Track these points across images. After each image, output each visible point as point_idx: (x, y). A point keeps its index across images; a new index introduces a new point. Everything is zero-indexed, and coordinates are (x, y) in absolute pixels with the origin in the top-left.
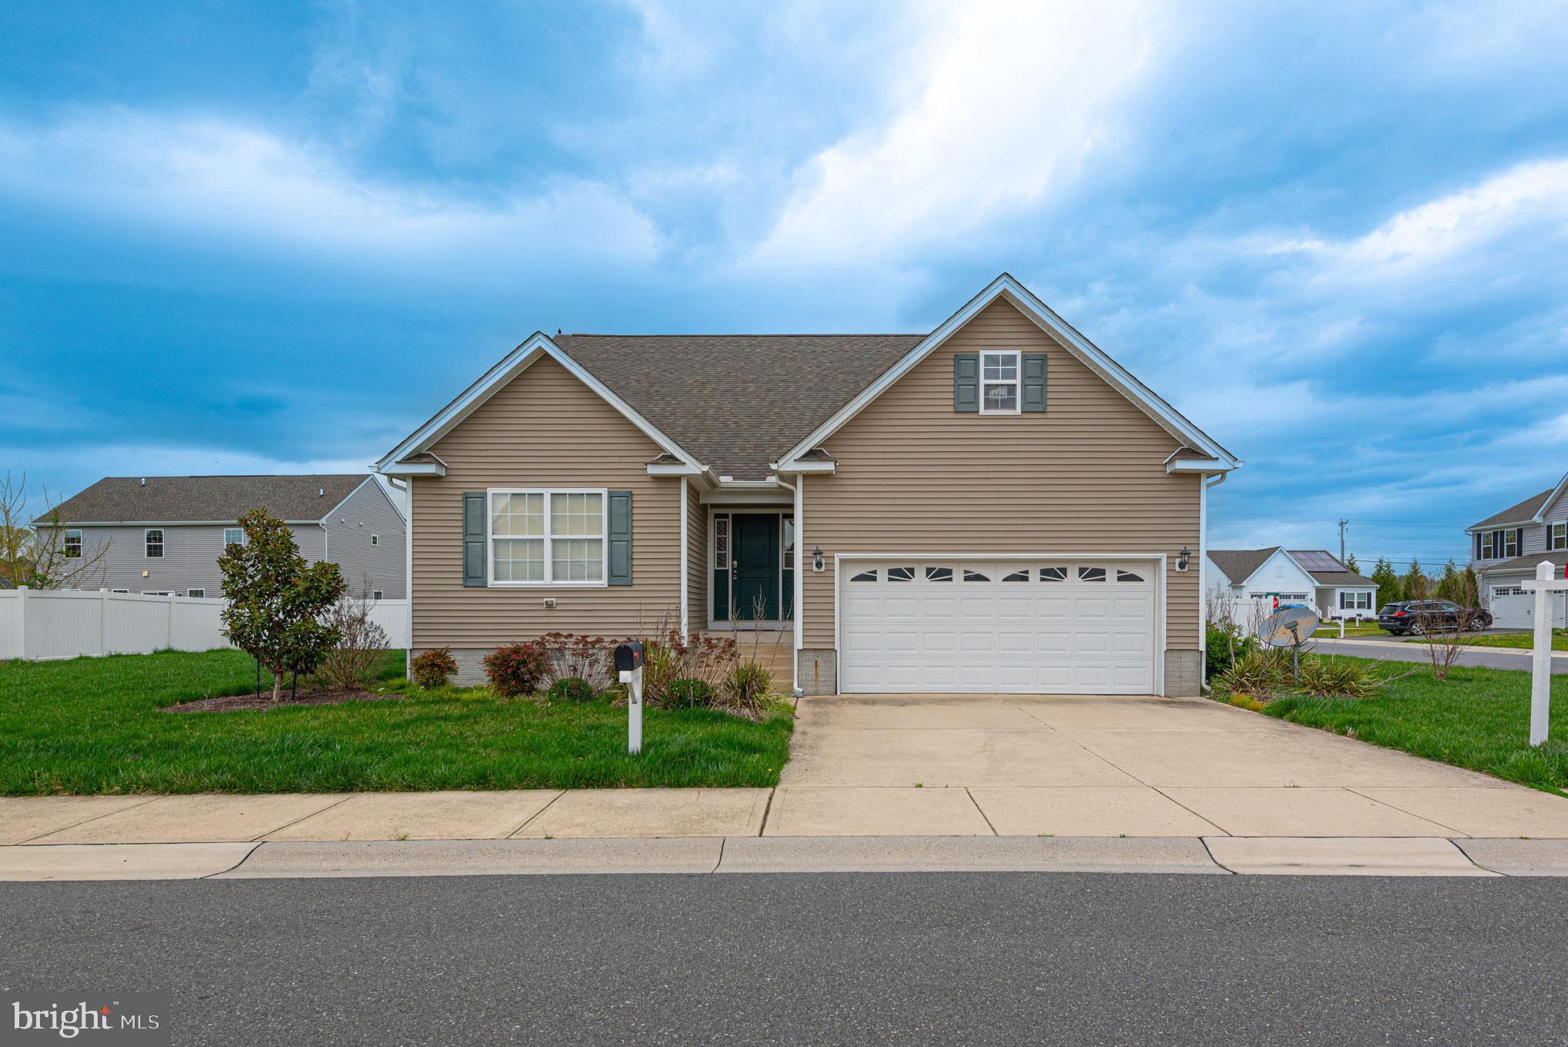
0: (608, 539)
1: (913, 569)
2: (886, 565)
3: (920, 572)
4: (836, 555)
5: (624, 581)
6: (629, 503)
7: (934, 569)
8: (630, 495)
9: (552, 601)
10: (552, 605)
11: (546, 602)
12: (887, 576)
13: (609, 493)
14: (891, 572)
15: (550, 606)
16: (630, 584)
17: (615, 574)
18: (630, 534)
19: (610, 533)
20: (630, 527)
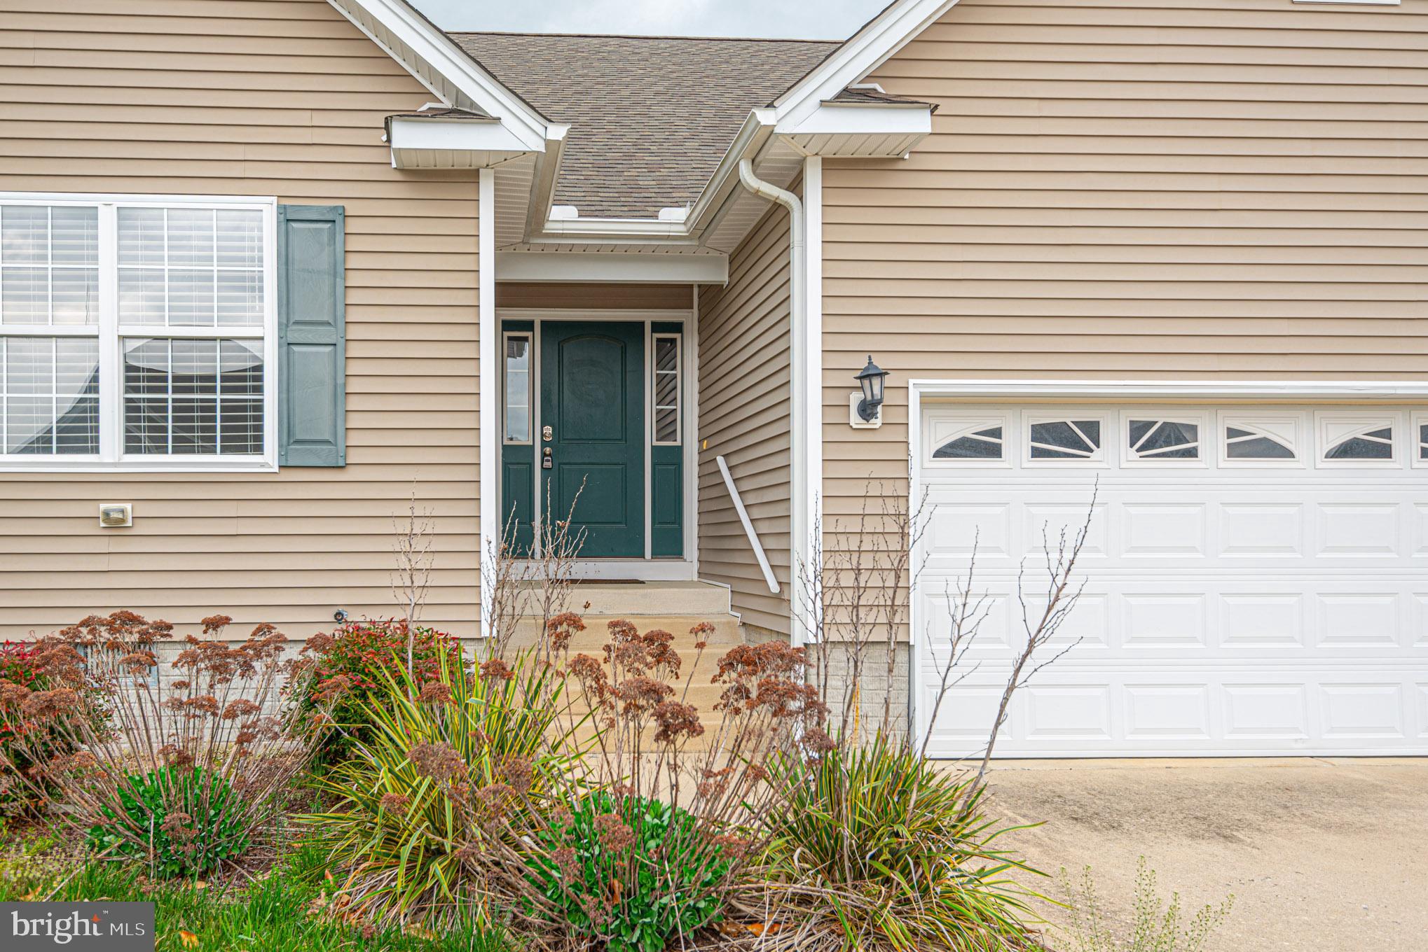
0: (280, 338)
1: (1095, 425)
2: (1026, 412)
3: (1114, 432)
4: (911, 382)
5: (322, 455)
6: (339, 237)
7: (1151, 424)
8: (335, 219)
9: (122, 511)
10: (123, 520)
11: (107, 514)
12: (1027, 444)
13: (282, 210)
14: (1039, 432)
15: (115, 524)
16: (341, 463)
17: (299, 437)
18: (341, 324)
19: (287, 321)
20: (340, 307)
